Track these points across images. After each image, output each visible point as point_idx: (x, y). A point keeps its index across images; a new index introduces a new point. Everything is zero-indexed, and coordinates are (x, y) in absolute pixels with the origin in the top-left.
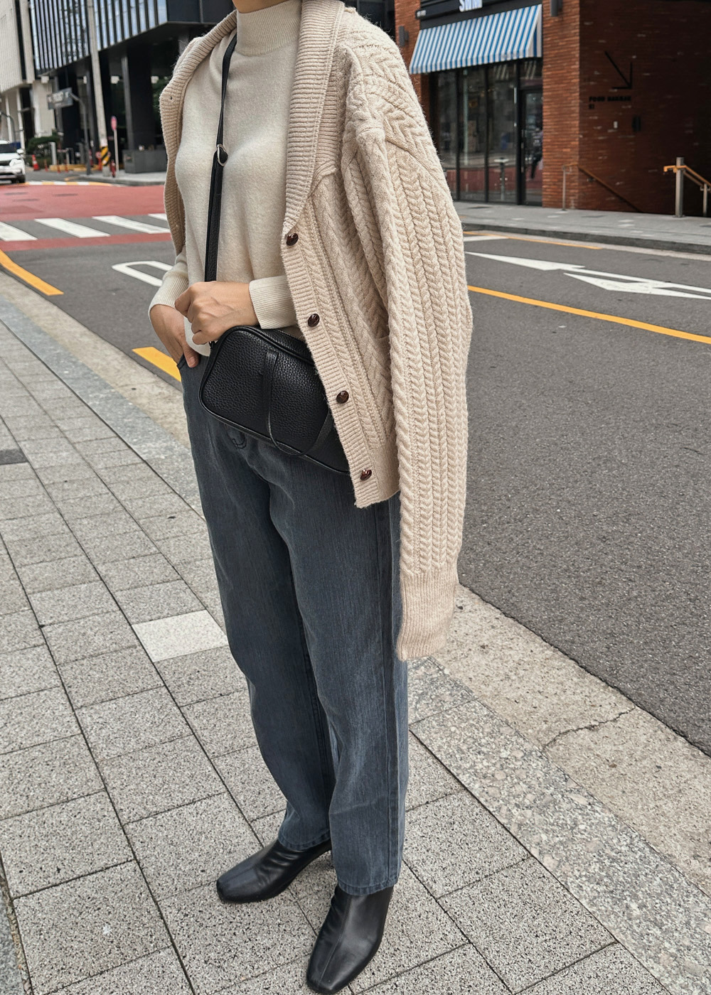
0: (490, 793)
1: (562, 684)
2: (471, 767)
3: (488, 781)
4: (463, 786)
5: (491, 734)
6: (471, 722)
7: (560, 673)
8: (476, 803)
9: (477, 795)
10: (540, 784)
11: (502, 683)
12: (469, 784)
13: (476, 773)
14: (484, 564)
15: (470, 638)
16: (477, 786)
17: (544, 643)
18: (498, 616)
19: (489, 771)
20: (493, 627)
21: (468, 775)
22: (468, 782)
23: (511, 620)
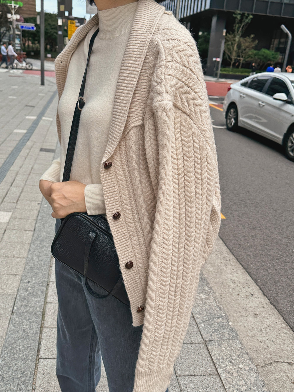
0: (228, 380)
1: (284, 340)
2: (225, 367)
3: (229, 375)
4: (218, 373)
5: (238, 356)
6: (232, 348)
7: (285, 335)
8: (221, 382)
9: (222, 379)
10: (251, 384)
11: (257, 332)
12: (221, 373)
13: (225, 370)
14: (270, 278)
15: (251, 309)
16: (224, 375)
17: (283, 321)
18: (268, 303)
19: (232, 371)
20: (263, 307)
21: (222, 370)
22: (221, 372)
23: (272, 306)
